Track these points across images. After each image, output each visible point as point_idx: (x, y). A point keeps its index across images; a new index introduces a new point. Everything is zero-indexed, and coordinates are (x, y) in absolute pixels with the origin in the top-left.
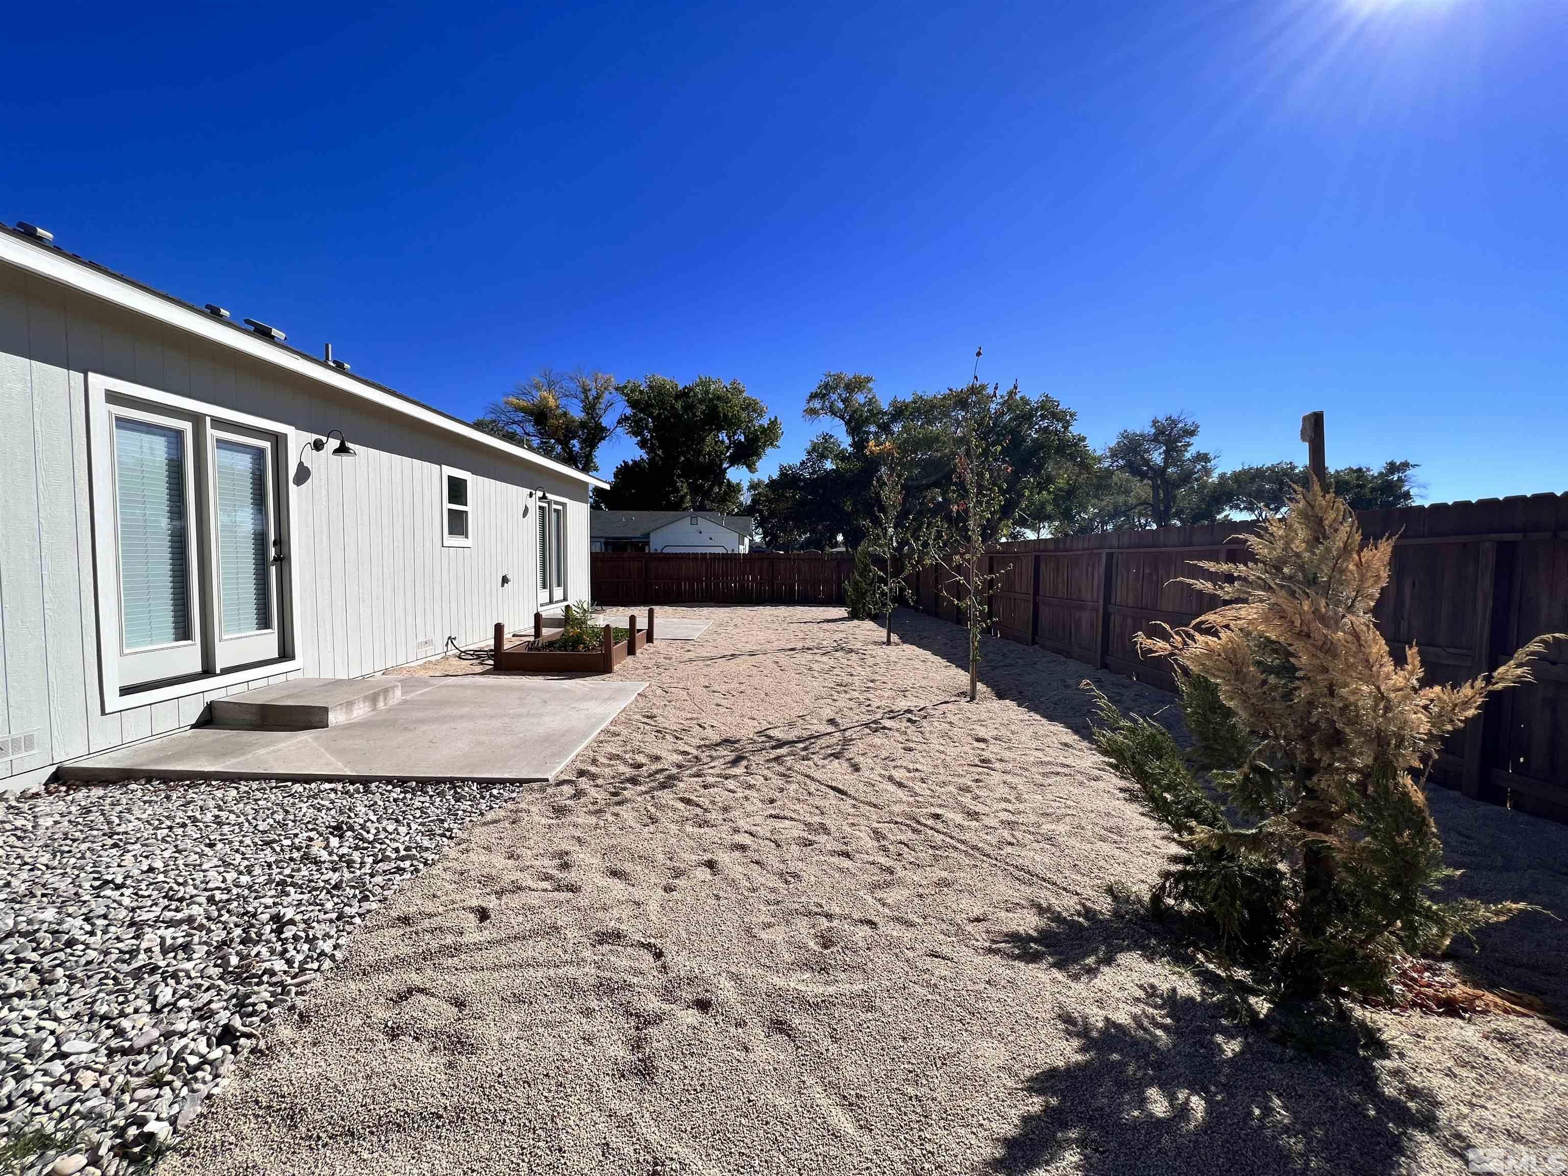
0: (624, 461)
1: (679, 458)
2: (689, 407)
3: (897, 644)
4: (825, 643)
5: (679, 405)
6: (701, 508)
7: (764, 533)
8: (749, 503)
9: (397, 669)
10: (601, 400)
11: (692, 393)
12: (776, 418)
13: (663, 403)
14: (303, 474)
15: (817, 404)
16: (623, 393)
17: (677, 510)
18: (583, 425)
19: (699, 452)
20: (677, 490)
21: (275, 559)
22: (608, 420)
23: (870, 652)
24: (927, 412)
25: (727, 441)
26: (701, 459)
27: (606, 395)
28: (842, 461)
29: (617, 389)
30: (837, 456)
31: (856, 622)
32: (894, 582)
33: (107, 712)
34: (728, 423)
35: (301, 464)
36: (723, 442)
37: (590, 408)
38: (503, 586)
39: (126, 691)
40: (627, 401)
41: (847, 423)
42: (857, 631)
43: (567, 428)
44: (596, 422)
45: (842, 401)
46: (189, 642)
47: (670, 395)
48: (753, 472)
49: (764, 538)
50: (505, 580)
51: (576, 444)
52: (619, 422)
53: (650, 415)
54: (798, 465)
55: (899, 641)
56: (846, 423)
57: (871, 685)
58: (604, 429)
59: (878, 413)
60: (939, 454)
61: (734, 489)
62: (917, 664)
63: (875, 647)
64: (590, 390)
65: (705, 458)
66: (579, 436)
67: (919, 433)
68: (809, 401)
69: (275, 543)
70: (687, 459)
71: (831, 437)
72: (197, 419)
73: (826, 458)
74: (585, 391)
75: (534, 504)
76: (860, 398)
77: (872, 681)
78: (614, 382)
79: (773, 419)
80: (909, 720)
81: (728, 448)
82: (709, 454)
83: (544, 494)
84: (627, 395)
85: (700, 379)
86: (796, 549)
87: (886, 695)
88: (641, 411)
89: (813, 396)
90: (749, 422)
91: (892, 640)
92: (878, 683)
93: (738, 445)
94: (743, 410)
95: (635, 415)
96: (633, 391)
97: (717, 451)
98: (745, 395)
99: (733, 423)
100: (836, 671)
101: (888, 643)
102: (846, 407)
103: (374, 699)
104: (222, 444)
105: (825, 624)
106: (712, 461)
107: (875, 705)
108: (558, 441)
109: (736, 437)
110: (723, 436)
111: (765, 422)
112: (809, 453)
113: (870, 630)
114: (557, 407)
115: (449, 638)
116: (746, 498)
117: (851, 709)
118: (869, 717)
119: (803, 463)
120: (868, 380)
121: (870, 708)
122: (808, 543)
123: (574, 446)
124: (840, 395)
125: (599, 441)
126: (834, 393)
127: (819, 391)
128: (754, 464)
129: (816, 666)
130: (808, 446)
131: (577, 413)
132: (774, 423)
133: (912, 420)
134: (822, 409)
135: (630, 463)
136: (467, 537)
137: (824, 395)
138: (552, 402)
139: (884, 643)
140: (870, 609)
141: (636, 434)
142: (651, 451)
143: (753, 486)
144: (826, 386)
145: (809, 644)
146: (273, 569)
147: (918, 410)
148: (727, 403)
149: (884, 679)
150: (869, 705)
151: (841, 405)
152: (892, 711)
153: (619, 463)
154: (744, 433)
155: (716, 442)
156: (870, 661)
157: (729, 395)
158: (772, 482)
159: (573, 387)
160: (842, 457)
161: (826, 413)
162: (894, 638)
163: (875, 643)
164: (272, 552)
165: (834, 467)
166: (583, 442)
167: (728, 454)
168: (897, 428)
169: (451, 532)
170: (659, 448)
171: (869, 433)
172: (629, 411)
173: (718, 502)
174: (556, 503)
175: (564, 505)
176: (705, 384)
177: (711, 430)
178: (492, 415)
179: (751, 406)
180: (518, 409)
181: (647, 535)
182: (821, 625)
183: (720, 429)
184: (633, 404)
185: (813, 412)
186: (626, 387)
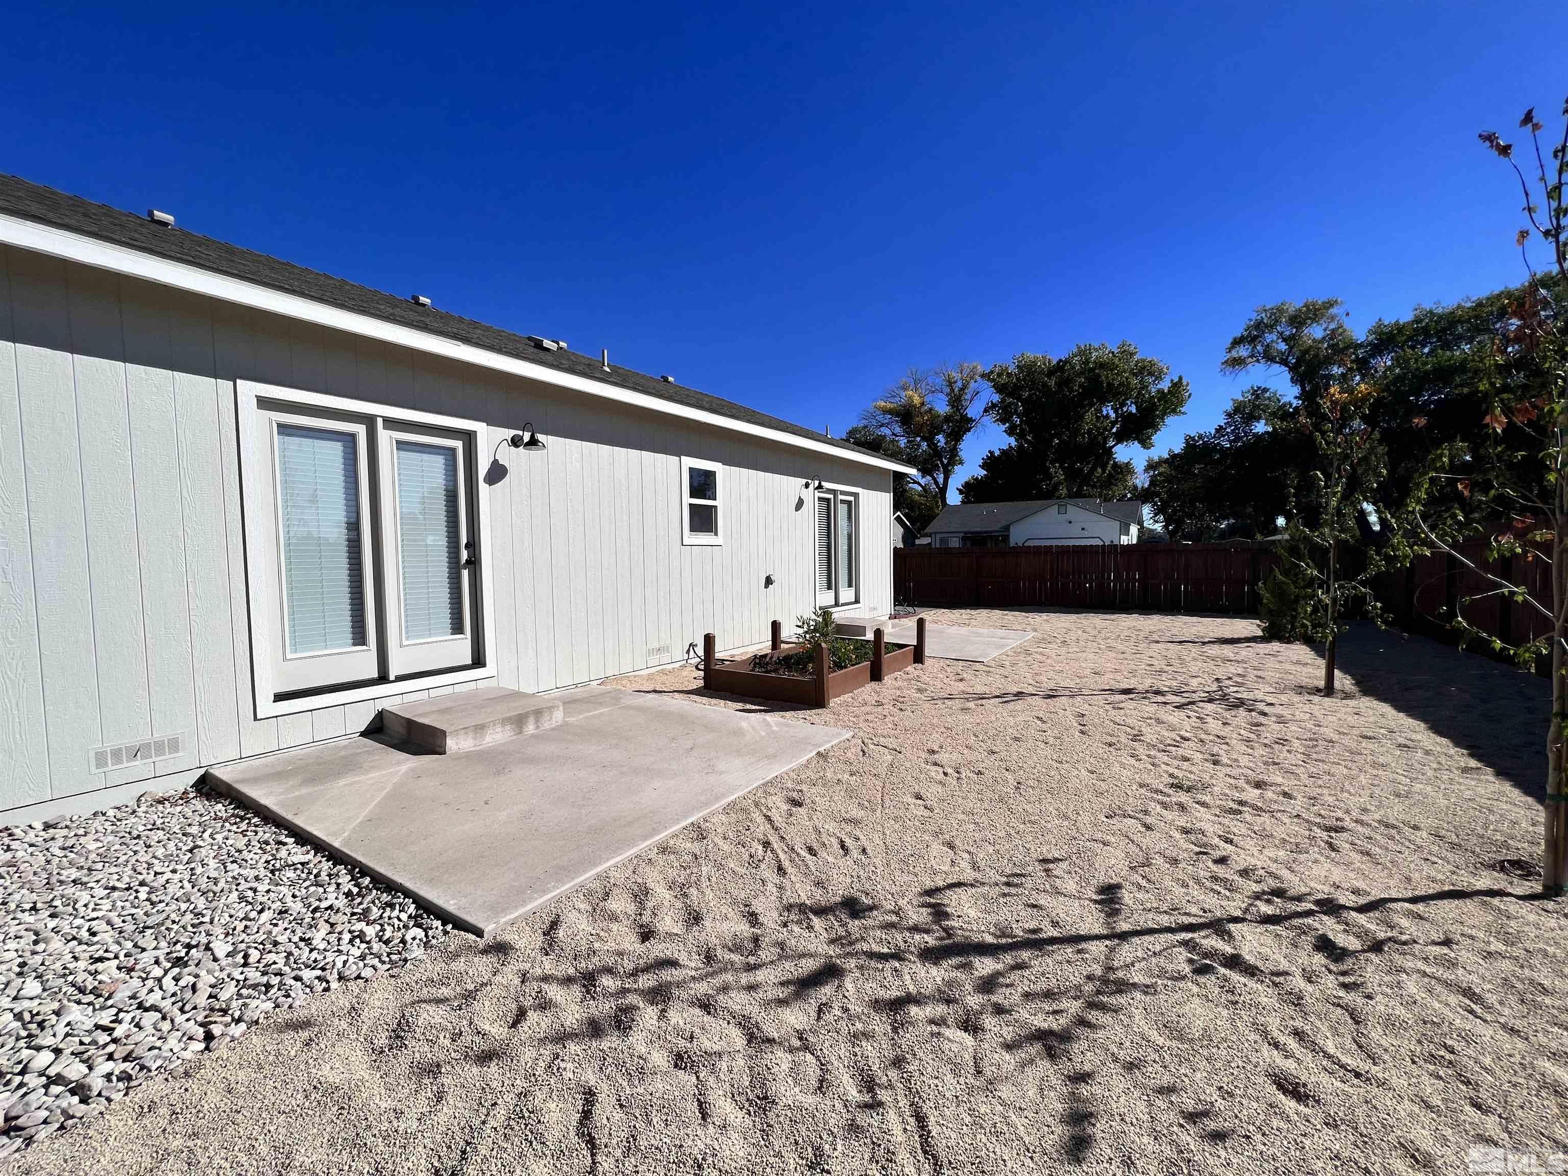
0: (990, 452)
1: (1052, 441)
2: (1065, 383)
3: (1347, 696)
4: (1194, 683)
5: (1052, 383)
6: (1079, 495)
7: (1166, 520)
8: (1146, 486)
9: (618, 678)
10: (966, 391)
11: (1068, 367)
12: (1180, 378)
13: (1033, 382)
14: (497, 473)
15: (1243, 351)
16: (989, 380)
17: (1050, 499)
18: (948, 419)
19: (1076, 432)
20: (1049, 477)
21: (468, 562)
22: (974, 410)
23: (1278, 710)
24: (1444, 330)
25: (1113, 415)
26: (1079, 439)
27: (972, 385)
28: (1282, 419)
29: (983, 376)
30: (1274, 414)
31: (1275, 646)
32: (1340, 587)
33: (258, 717)
34: (1116, 393)
35: (495, 462)
36: (1107, 417)
37: (956, 401)
38: (766, 587)
39: (280, 697)
40: (994, 386)
41: (1293, 369)
42: (1271, 663)
43: (932, 424)
44: (961, 415)
45: (1284, 340)
46: (364, 647)
47: (1042, 372)
48: (1149, 448)
49: (1166, 527)
50: (769, 581)
51: (941, 439)
52: (986, 411)
53: (1019, 398)
54: (1213, 432)
55: (1354, 689)
56: (1291, 369)
57: (1252, 794)
58: (971, 420)
59: (1347, 347)
60: (1466, 390)
61: (1125, 470)
62: (1388, 754)
63: (1296, 699)
64: (955, 382)
65: (1083, 437)
66: (944, 431)
67: (1426, 364)
68: (1230, 350)
69: (467, 546)
70: (1061, 442)
71: (1265, 390)
72: (369, 421)
73: (1258, 419)
74: (951, 384)
75: (810, 496)
76: (1316, 332)
77: (1258, 785)
78: (980, 369)
79: (1176, 380)
80: (1324, 945)
81: (1113, 423)
82: (1089, 432)
83: (820, 483)
84: (993, 380)
85: (1079, 348)
86: (1215, 539)
87: (1280, 832)
88: (1010, 395)
89: (1237, 342)
90: (1142, 388)
91: (1337, 684)
92: (1269, 794)
93: (1127, 419)
94: (1135, 375)
95: (1003, 401)
96: (1000, 375)
97: (1098, 429)
98: (1136, 358)
99: (1119, 393)
100: (1187, 750)
101: (1329, 690)
102: (1291, 348)
103: (519, 721)
104: (402, 445)
105: (1216, 647)
106: (1093, 440)
107: (1240, 860)
108: (924, 439)
109: (1125, 409)
110: (1108, 410)
111: (1165, 385)
112: (1229, 415)
113: (1298, 663)
114: (923, 404)
115: (690, 645)
116: (1141, 480)
117: (1175, 861)
118: (1211, 901)
119: (1220, 429)
120: (1330, 304)
121: (1220, 871)
122: (1232, 530)
123: (939, 441)
124: (1281, 334)
125: (965, 433)
126: (1271, 333)
127: (1245, 334)
128: (1149, 438)
129: (1150, 735)
130: (1229, 407)
131: (942, 408)
132: (1177, 386)
133: (1413, 348)
134: (1252, 356)
135: (997, 453)
136: (716, 534)
137: (1256, 337)
138: (917, 400)
139: (1319, 690)
140: (1304, 626)
141: (1003, 421)
142: (1021, 436)
143: (1151, 466)
144: (1258, 325)
145: (1164, 684)
146: (465, 573)
147: (1426, 331)
148: (1112, 370)
149: (1288, 784)
150: (1222, 861)
151: (1283, 347)
152: (1279, 893)
153: (985, 454)
154: (1136, 403)
155: (1098, 418)
156: (1272, 730)
157: (1116, 361)
158: (1174, 457)
159: (940, 381)
160: (1283, 414)
161: (1258, 361)
162: (1342, 681)
163: (1300, 689)
164: (464, 555)
165: (1270, 429)
166: (948, 436)
167: (1114, 430)
168: (1384, 362)
169: (693, 529)
170: (1030, 432)
171: (1330, 377)
172: (996, 398)
173: (1101, 487)
174: (844, 493)
175: (856, 495)
176: (1084, 353)
177: (1092, 405)
178: (864, 421)
179: (1147, 370)
180: (886, 411)
181: (1007, 528)
182: (1206, 648)
183: (1103, 401)
184: (1000, 388)
185: (1237, 362)
186: (992, 372)
